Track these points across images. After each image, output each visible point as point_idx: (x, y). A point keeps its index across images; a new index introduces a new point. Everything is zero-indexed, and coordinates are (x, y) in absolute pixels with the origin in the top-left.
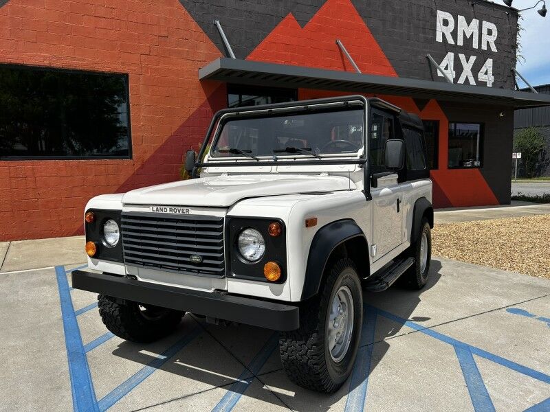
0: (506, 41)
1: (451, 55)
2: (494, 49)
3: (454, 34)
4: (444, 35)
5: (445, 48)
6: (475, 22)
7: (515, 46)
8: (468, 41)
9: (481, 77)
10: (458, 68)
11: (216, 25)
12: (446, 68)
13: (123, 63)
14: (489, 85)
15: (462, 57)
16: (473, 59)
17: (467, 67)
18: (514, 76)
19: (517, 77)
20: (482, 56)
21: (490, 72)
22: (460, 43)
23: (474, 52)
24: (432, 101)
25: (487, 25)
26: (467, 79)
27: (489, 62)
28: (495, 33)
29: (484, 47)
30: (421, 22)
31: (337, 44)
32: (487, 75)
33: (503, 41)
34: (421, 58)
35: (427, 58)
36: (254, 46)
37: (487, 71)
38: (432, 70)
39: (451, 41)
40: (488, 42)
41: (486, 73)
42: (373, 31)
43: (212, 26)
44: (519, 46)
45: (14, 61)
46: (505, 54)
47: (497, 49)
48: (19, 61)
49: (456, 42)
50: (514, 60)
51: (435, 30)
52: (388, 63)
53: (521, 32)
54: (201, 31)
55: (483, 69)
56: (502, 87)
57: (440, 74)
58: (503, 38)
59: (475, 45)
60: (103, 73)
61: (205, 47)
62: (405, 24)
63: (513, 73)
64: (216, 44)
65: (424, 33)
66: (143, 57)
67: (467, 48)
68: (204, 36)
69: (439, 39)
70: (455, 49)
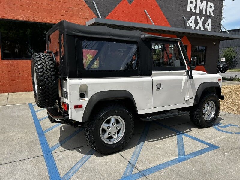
0: (217, 11)
1: (193, 17)
2: (212, 14)
3: (195, 8)
4: (191, 8)
5: (191, 13)
6: (204, 3)
7: (221, 13)
8: (201, 11)
9: (206, 26)
10: (196, 23)
11: (93, 3)
12: (191, 23)
13: (54, 19)
14: (210, 30)
15: (198, 18)
16: (203, 19)
17: (200, 22)
18: (221, 26)
19: (222, 27)
20: (207, 17)
21: (210, 24)
22: (198, 11)
23: (204, 16)
24: (185, 37)
25: (210, 4)
26: (200, 27)
27: (210, 20)
28: (213, 7)
29: (208, 14)
30: (181, 2)
31: (145, 11)
32: (209, 26)
33: (216, 11)
34: (180, 18)
35: (183, 18)
36: (109, 12)
37: (209, 24)
38: (185, 23)
39: (194, 11)
40: (210, 11)
41: (208, 25)
42: (160, 6)
43: (92, 3)
44: (223, 13)
45: (9, 18)
46: (217, 17)
47: (214, 14)
48: (11, 18)
49: (196, 11)
50: (221, 19)
51: (187, 6)
52: (166, 20)
53: (224, 7)
54: (87, 6)
55: (207, 23)
56: (215, 31)
57: (188, 25)
58: (216, 10)
59: (204, 13)
60: (46, 23)
61: (88, 12)
62: (174, 3)
63: (220, 25)
64: (93, 11)
65: (182, 7)
66: (62, 17)
67: (201, 14)
68: (88, 8)
69: (189, 10)
70: (195, 14)
